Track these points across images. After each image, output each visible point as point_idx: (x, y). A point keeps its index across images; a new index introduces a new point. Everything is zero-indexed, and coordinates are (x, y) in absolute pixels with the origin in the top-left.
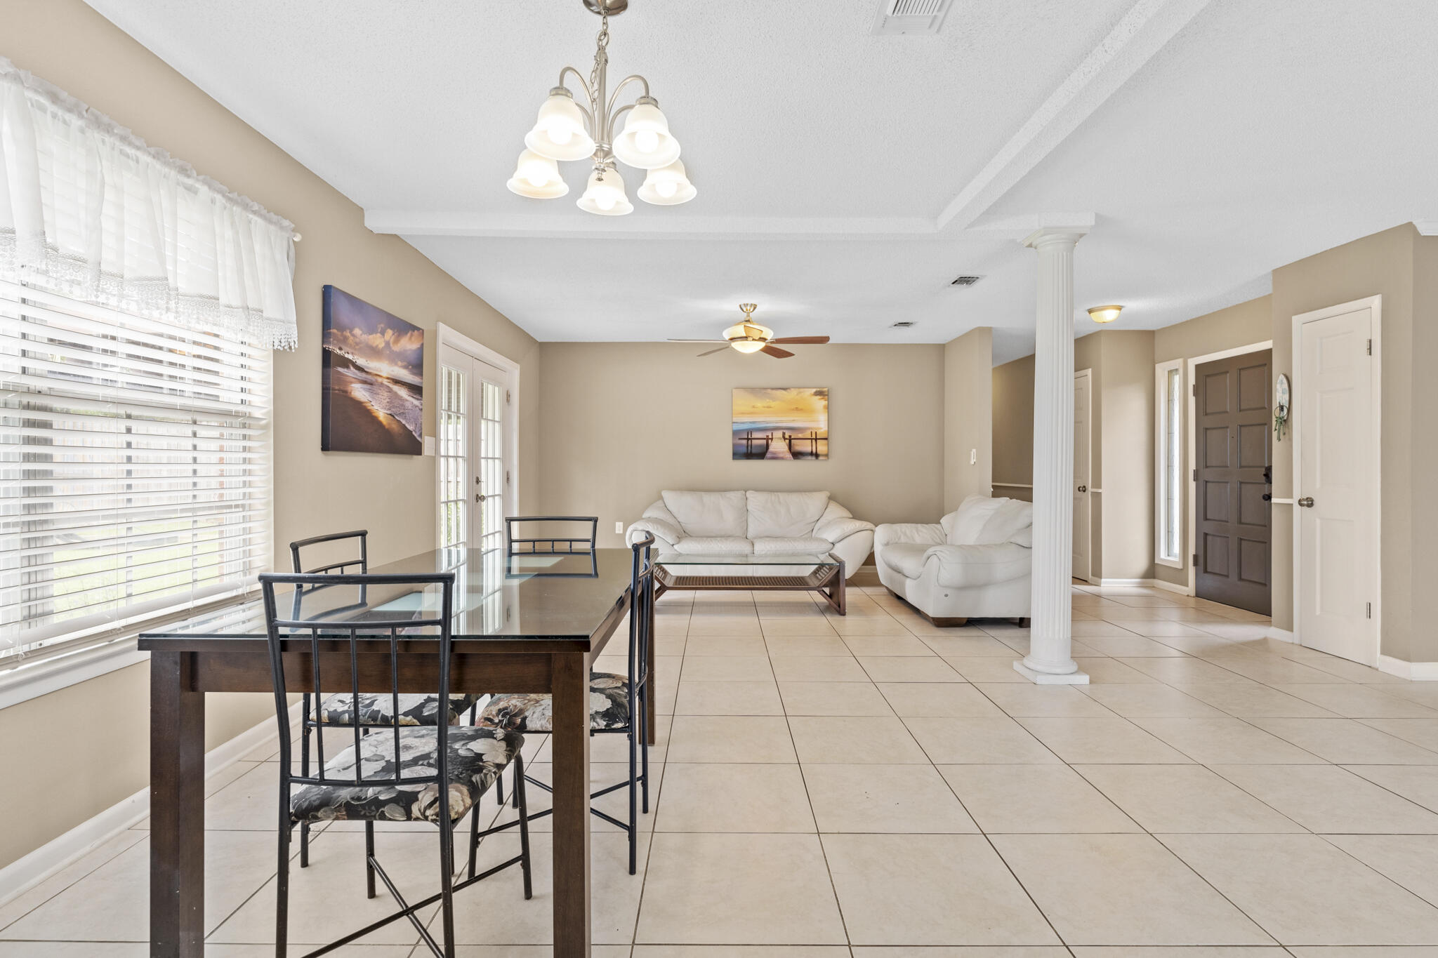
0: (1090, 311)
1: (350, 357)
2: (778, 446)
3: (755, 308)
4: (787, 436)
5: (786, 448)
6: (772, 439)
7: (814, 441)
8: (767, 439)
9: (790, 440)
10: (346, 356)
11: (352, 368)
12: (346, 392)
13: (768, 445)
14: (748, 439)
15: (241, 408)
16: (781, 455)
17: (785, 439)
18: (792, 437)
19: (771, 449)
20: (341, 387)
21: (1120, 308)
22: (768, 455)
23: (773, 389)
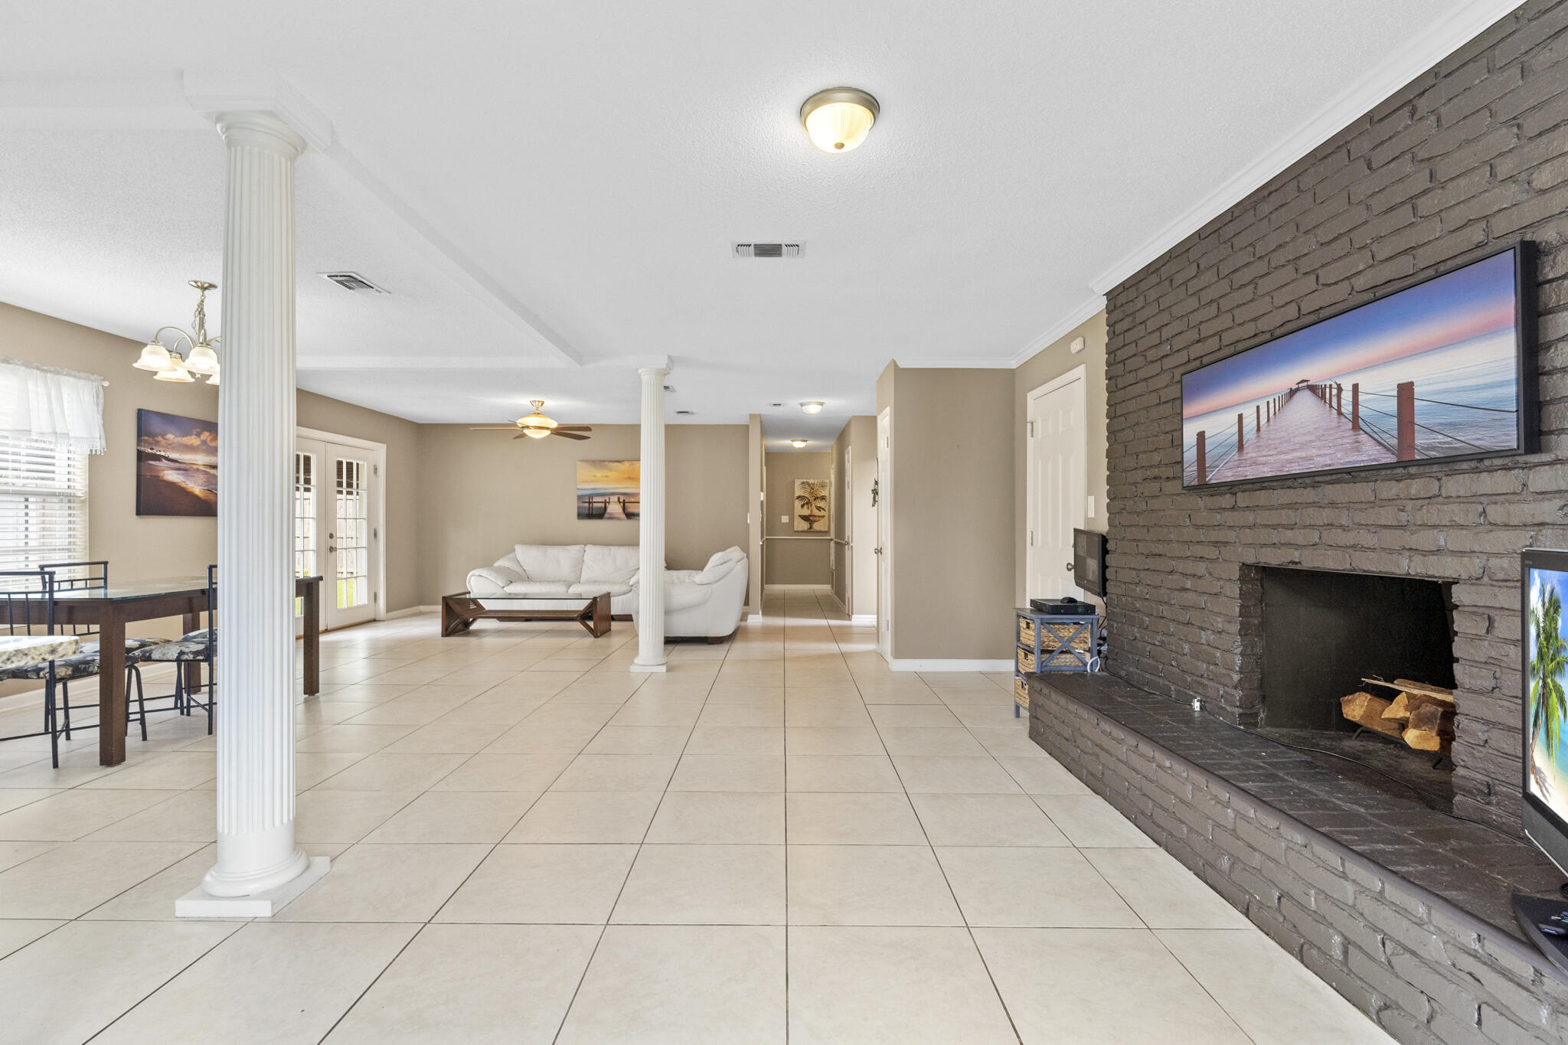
0: (802, 405)
1: (162, 453)
2: (615, 508)
3: (542, 404)
4: (621, 500)
5: (621, 510)
6: (609, 503)
8: (605, 502)
9: (624, 503)
10: (158, 453)
11: (164, 460)
12: (158, 477)
13: (606, 508)
14: (589, 503)
15: (69, 491)
16: (617, 516)
17: (620, 502)
18: (626, 501)
19: (608, 511)
20: (153, 474)
21: (822, 404)
22: (606, 516)
23: (610, 461)
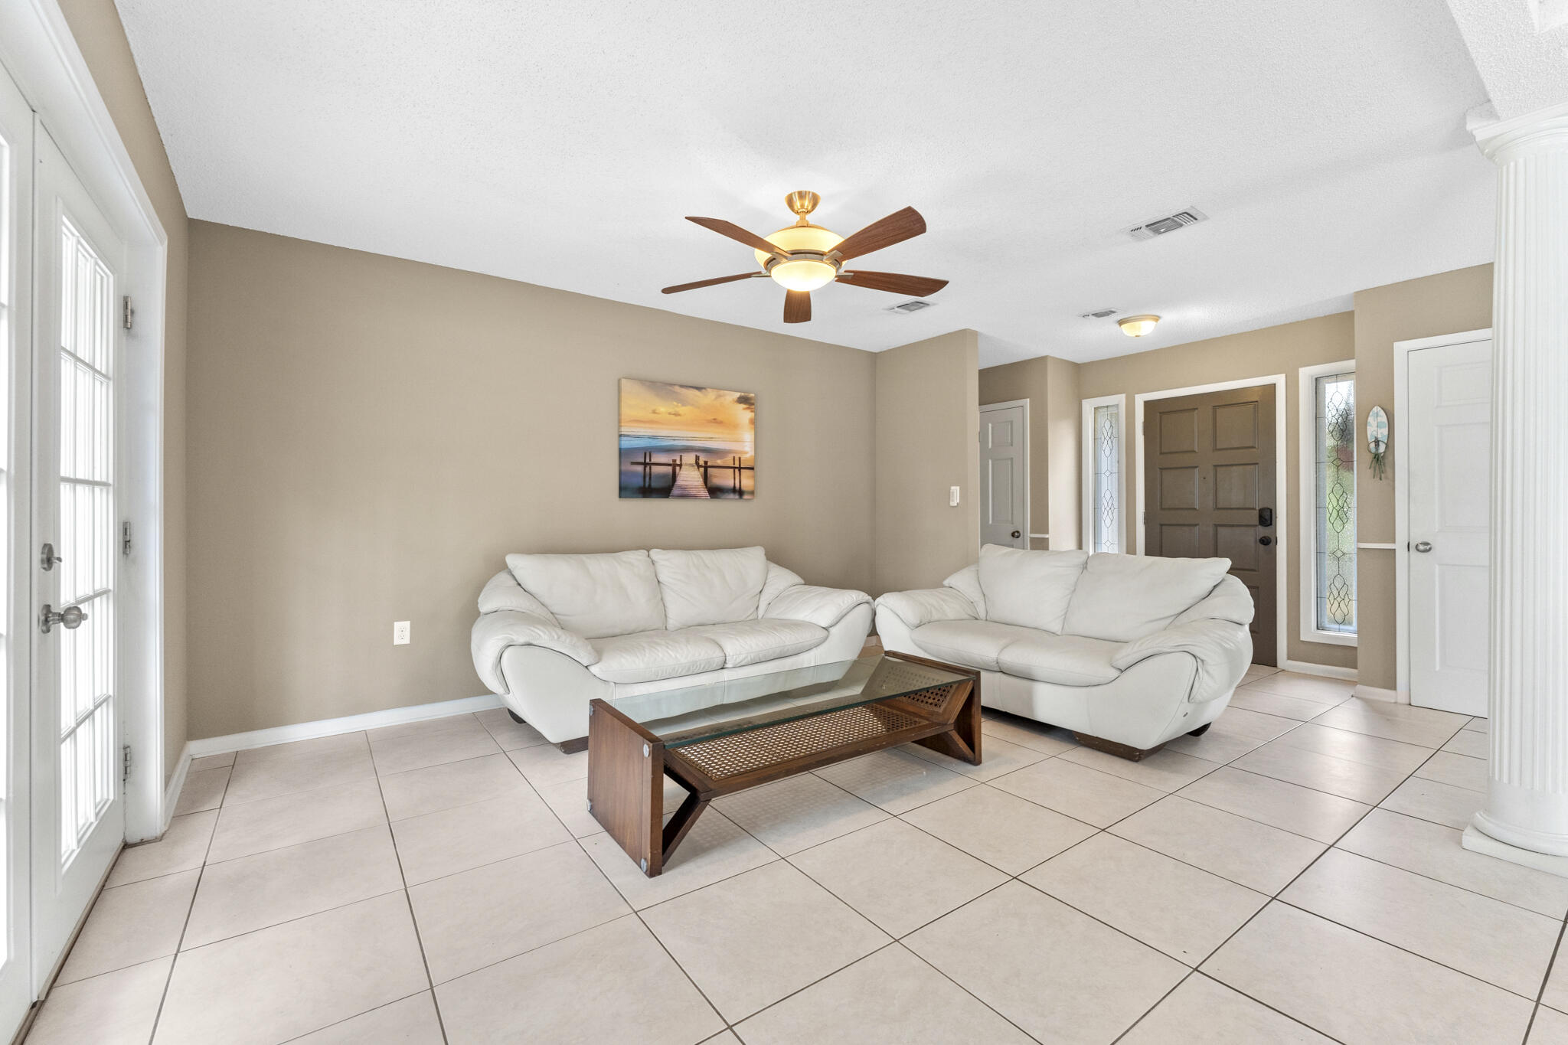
0: (1122, 321)
2: (690, 477)
4: (701, 463)
5: (700, 482)
6: (680, 466)
7: (737, 470)
8: (674, 465)
9: (706, 468)
13: (674, 476)
14: (645, 464)
16: (693, 492)
17: (699, 466)
18: (709, 464)
19: (680, 482)
21: (1157, 318)
22: (675, 491)
23: (682, 386)
